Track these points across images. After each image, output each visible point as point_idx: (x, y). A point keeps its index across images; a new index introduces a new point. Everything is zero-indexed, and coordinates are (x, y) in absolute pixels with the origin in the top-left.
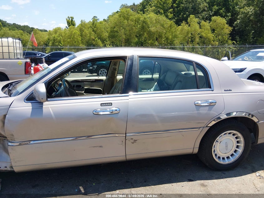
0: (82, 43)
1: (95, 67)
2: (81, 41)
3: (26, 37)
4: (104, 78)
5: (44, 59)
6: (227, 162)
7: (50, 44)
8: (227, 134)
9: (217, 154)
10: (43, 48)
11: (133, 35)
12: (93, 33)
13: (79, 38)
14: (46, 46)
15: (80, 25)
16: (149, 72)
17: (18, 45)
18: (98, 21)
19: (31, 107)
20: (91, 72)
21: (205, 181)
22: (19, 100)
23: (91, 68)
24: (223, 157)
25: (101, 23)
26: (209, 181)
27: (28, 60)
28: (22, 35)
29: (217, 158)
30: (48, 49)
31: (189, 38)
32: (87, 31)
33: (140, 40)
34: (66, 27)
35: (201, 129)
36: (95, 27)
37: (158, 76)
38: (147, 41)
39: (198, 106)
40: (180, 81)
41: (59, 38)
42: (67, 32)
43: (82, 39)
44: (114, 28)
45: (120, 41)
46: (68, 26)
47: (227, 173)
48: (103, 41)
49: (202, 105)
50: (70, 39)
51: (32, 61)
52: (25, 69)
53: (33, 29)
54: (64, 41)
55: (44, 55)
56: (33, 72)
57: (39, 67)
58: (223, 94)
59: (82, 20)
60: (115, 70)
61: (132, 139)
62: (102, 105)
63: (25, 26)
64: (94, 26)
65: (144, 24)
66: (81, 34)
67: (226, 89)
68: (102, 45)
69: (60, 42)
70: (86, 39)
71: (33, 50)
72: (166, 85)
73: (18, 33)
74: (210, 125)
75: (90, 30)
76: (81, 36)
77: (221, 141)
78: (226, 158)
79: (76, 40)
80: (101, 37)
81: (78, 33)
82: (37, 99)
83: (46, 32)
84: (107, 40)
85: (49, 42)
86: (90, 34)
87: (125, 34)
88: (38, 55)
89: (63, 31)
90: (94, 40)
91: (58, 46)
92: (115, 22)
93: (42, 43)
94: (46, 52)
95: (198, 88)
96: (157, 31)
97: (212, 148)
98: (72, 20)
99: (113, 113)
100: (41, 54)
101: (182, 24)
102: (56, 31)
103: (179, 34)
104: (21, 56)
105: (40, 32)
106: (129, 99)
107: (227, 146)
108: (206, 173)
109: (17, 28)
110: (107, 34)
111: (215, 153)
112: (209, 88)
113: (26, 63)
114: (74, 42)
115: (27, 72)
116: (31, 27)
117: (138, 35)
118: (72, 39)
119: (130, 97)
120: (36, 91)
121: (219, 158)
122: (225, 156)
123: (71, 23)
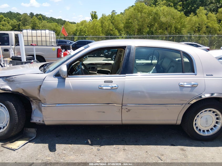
0: (102, 33)
1: (110, 53)
2: (102, 31)
3: (60, 28)
4: (112, 62)
5: (71, 47)
6: (206, 134)
7: (78, 34)
8: (208, 111)
9: (198, 127)
10: (72, 37)
11: (146, 26)
12: (111, 24)
13: (100, 28)
14: (75, 36)
15: (101, 18)
16: (155, 58)
17: (52, 35)
18: (116, 14)
19: (58, 81)
20: (107, 56)
21: (185, 147)
22: (50, 76)
23: (107, 54)
24: (204, 130)
25: (118, 16)
26: (189, 147)
27: (60, 47)
28: (57, 26)
29: (198, 130)
30: (76, 37)
31: (196, 28)
32: (106, 23)
33: (151, 30)
34: (90, 20)
35: (184, 105)
36: (113, 20)
37: (157, 61)
38: (157, 31)
39: (182, 87)
40: (173, 66)
41: (84, 29)
42: (91, 24)
43: (102, 30)
44: (129, 20)
45: (133, 30)
46: (91, 19)
47: (205, 143)
48: (119, 31)
49: (185, 86)
50: (93, 29)
51: (63, 48)
52: (57, 54)
53: (65, 21)
54: (88, 31)
55: (72, 43)
56: (62, 56)
57: (67, 52)
58: (205, 78)
59: (103, 14)
60: (121, 56)
61: (126, 109)
62: (105, 82)
63: (59, 20)
64: (113, 18)
65: (156, 16)
66: (102, 25)
67: (208, 74)
68: (118, 34)
69: (85, 32)
70: (105, 30)
71: (65, 38)
72: (162, 69)
73: (54, 25)
74: (192, 102)
75: (109, 22)
76: (102, 27)
77: (202, 117)
78: (206, 131)
79: (97, 30)
80: (118, 27)
81: (100, 24)
82: (61, 76)
83: (75, 24)
84: (123, 30)
85: (77, 32)
86: (109, 25)
87: (138, 25)
88: (68, 42)
89: (88, 24)
90: (112, 30)
91: (83, 36)
92: (130, 14)
93: (72, 33)
94: (74, 40)
95: (183, 72)
96: (167, 22)
97: (193, 122)
98: (95, 14)
99: (113, 88)
100: (70, 42)
101: (190, 15)
102: (83, 23)
103: (187, 24)
104: (55, 44)
105: (70, 24)
106: (126, 79)
107: (207, 121)
108: (187, 141)
109: (54, 21)
110: (123, 25)
111: (196, 126)
112: (193, 72)
113: (58, 49)
114: (96, 32)
115: (59, 56)
116: (63, 20)
117: (149, 26)
118: (95, 29)
119: (126, 77)
120: (61, 70)
121: (200, 130)
122: (205, 129)
123: (94, 16)
